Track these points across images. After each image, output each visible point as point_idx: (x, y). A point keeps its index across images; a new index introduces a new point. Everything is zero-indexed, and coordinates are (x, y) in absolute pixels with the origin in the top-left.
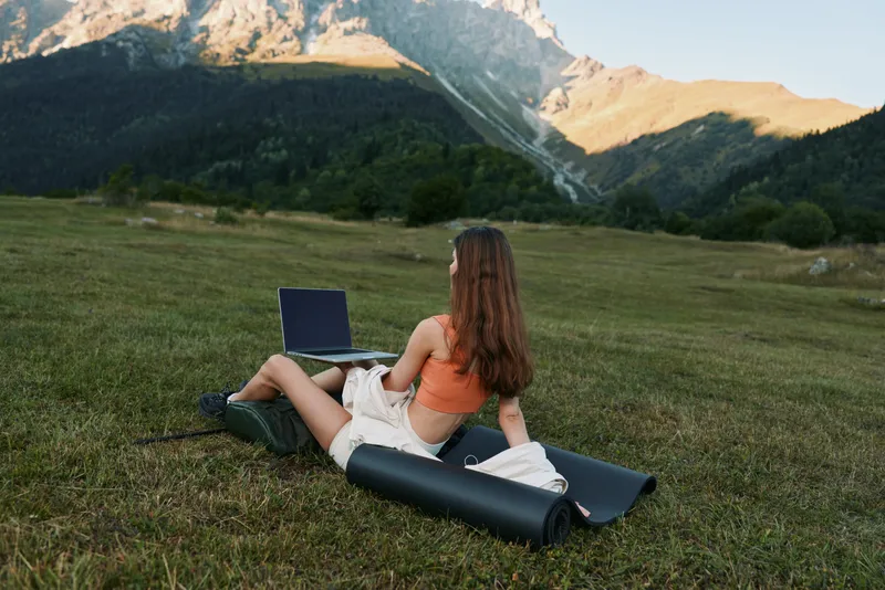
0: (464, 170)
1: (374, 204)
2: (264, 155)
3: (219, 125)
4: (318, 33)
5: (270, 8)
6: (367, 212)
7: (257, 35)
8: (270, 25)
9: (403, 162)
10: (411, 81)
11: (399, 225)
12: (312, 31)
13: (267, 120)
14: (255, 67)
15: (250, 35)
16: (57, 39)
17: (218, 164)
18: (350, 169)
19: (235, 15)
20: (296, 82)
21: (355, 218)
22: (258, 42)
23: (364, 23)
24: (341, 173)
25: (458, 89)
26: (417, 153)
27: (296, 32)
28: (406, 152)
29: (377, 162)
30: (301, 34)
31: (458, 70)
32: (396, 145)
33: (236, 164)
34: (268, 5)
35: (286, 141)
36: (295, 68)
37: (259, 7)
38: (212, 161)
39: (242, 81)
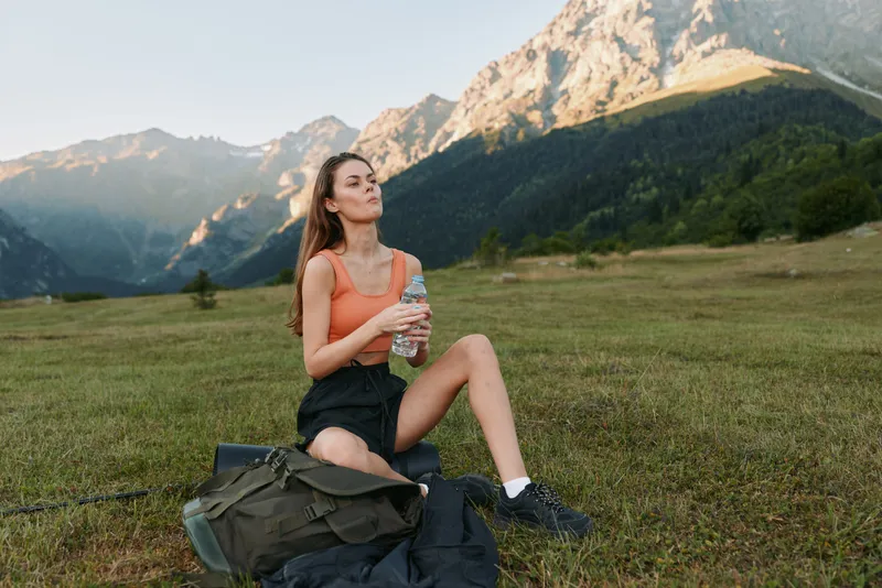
0: (870, 166)
1: (756, 224)
2: (635, 196)
3: (589, 176)
4: (674, 64)
5: (624, 54)
6: (749, 234)
7: (614, 84)
8: (625, 70)
9: (788, 174)
10: (787, 85)
11: (789, 242)
12: (668, 63)
13: (634, 162)
14: (616, 116)
15: (608, 85)
16: (448, 135)
17: (592, 214)
18: (728, 193)
19: (591, 71)
20: (658, 118)
21: (733, 243)
22: (616, 90)
23: (723, 39)
24: (717, 199)
25: (849, 78)
26: (805, 160)
27: (652, 70)
28: (791, 161)
29: (757, 180)
30: (658, 71)
31: (845, 57)
32: (778, 156)
33: (609, 210)
34: (621, 51)
35: (655, 178)
36: (654, 104)
37: (612, 57)
38: (586, 212)
39: (605, 130)
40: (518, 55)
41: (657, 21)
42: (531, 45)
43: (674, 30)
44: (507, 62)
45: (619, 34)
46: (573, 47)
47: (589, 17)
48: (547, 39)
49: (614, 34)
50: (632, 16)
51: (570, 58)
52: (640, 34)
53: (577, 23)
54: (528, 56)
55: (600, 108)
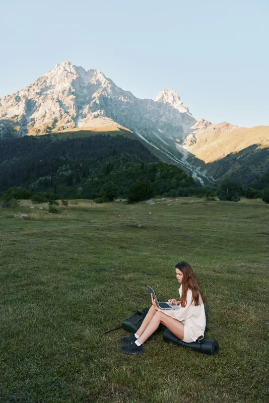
0: (151, 174)
1: (113, 194)
2: (61, 173)
3: (41, 161)
4: (82, 118)
5: (61, 109)
7: (56, 121)
8: (61, 116)
9: (123, 172)
10: (125, 136)
11: (125, 203)
12: (80, 117)
13: (62, 157)
14: (55, 135)
15: (53, 121)
17: (41, 178)
18: (100, 177)
19: (46, 113)
20: (73, 140)
21: (105, 201)
22: (56, 124)
23: (102, 112)
24: (96, 179)
25: (146, 138)
26: (130, 168)
27: (73, 118)
28: (124, 167)
29: (112, 173)
30: (75, 119)
31: (145, 130)
32: (120, 164)
33: (49, 178)
34: (60, 107)
35: (70, 166)
36: (73, 133)
37: (56, 108)
38: (38, 177)
39: (50, 141)
40: (11, 97)
41: (76, 98)
42: (19, 94)
43: (83, 103)
44: (5, 99)
45: (60, 99)
46: (39, 100)
47: (47, 88)
48: (26, 93)
49: (58, 98)
50: (66, 93)
51: (37, 104)
52: (69, 101)
53: (41, 89)
54: (16, 98)
55: (48, 130)
